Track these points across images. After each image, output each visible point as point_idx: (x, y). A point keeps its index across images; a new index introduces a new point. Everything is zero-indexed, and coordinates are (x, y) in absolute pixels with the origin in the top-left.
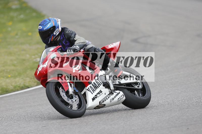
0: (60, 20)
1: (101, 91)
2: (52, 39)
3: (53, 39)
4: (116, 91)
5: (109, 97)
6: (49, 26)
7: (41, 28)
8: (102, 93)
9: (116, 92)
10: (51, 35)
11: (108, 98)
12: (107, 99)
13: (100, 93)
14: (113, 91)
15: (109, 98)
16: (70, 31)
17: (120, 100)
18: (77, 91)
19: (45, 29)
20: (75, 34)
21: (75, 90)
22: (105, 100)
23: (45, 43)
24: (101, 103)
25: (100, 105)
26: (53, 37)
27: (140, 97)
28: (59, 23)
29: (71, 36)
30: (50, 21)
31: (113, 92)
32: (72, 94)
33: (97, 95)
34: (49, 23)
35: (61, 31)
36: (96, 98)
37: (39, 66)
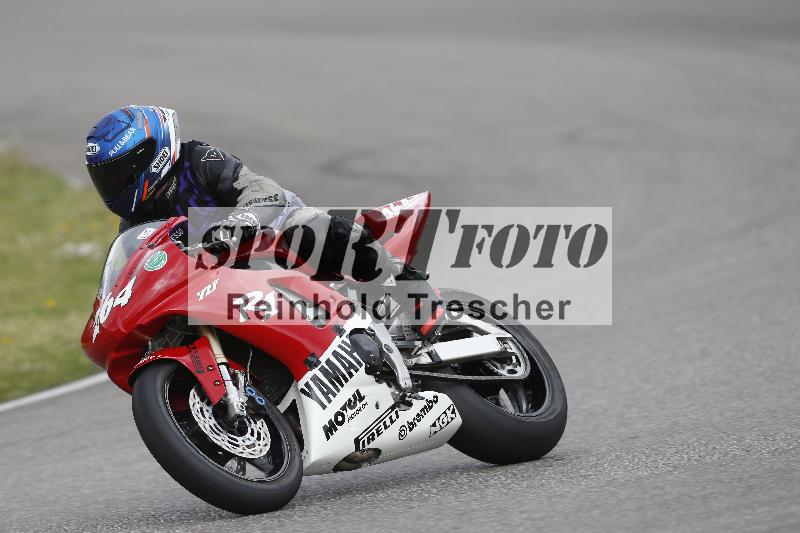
0: (171, 112)
1: (359, 397)
2: (145, 192)
3: (148, 193)
4: (421, 394)
5: (394, 418)
6: (128, 139)
7: (98, 149)
8: (363, 402)
9: (423, 398)
10: (138, 177)
11: (388, 423)
12: (386, 428)
13: (355, 403)
14: (408, 394)
15: (392, 422)
16: (218, 156)
17: (441, 428)
18: (261, 401)
19: (111, 153)
20: (238, 167)
21: (251, 399)
22: (378, 431)
23: (115, 209)
24: (364, 446)
25: (358, 453)
26: (149, 186)
27: (521, 411)
28: (170, 125)
29: (219, 176)
30: (132, 120)
31: (410, 397)
32: (241, 414)
33: (344, 412)
34: (129, 126)
35: (178, 156)
36: (341, 423)
37: (97, 304)
